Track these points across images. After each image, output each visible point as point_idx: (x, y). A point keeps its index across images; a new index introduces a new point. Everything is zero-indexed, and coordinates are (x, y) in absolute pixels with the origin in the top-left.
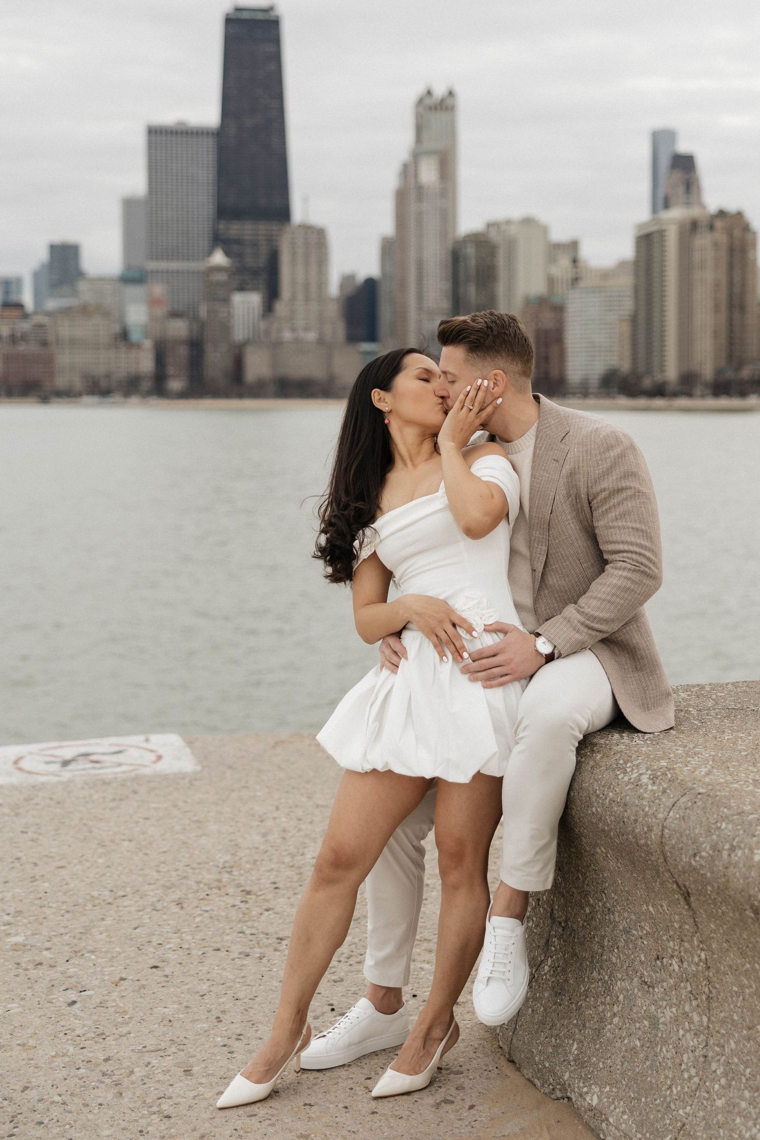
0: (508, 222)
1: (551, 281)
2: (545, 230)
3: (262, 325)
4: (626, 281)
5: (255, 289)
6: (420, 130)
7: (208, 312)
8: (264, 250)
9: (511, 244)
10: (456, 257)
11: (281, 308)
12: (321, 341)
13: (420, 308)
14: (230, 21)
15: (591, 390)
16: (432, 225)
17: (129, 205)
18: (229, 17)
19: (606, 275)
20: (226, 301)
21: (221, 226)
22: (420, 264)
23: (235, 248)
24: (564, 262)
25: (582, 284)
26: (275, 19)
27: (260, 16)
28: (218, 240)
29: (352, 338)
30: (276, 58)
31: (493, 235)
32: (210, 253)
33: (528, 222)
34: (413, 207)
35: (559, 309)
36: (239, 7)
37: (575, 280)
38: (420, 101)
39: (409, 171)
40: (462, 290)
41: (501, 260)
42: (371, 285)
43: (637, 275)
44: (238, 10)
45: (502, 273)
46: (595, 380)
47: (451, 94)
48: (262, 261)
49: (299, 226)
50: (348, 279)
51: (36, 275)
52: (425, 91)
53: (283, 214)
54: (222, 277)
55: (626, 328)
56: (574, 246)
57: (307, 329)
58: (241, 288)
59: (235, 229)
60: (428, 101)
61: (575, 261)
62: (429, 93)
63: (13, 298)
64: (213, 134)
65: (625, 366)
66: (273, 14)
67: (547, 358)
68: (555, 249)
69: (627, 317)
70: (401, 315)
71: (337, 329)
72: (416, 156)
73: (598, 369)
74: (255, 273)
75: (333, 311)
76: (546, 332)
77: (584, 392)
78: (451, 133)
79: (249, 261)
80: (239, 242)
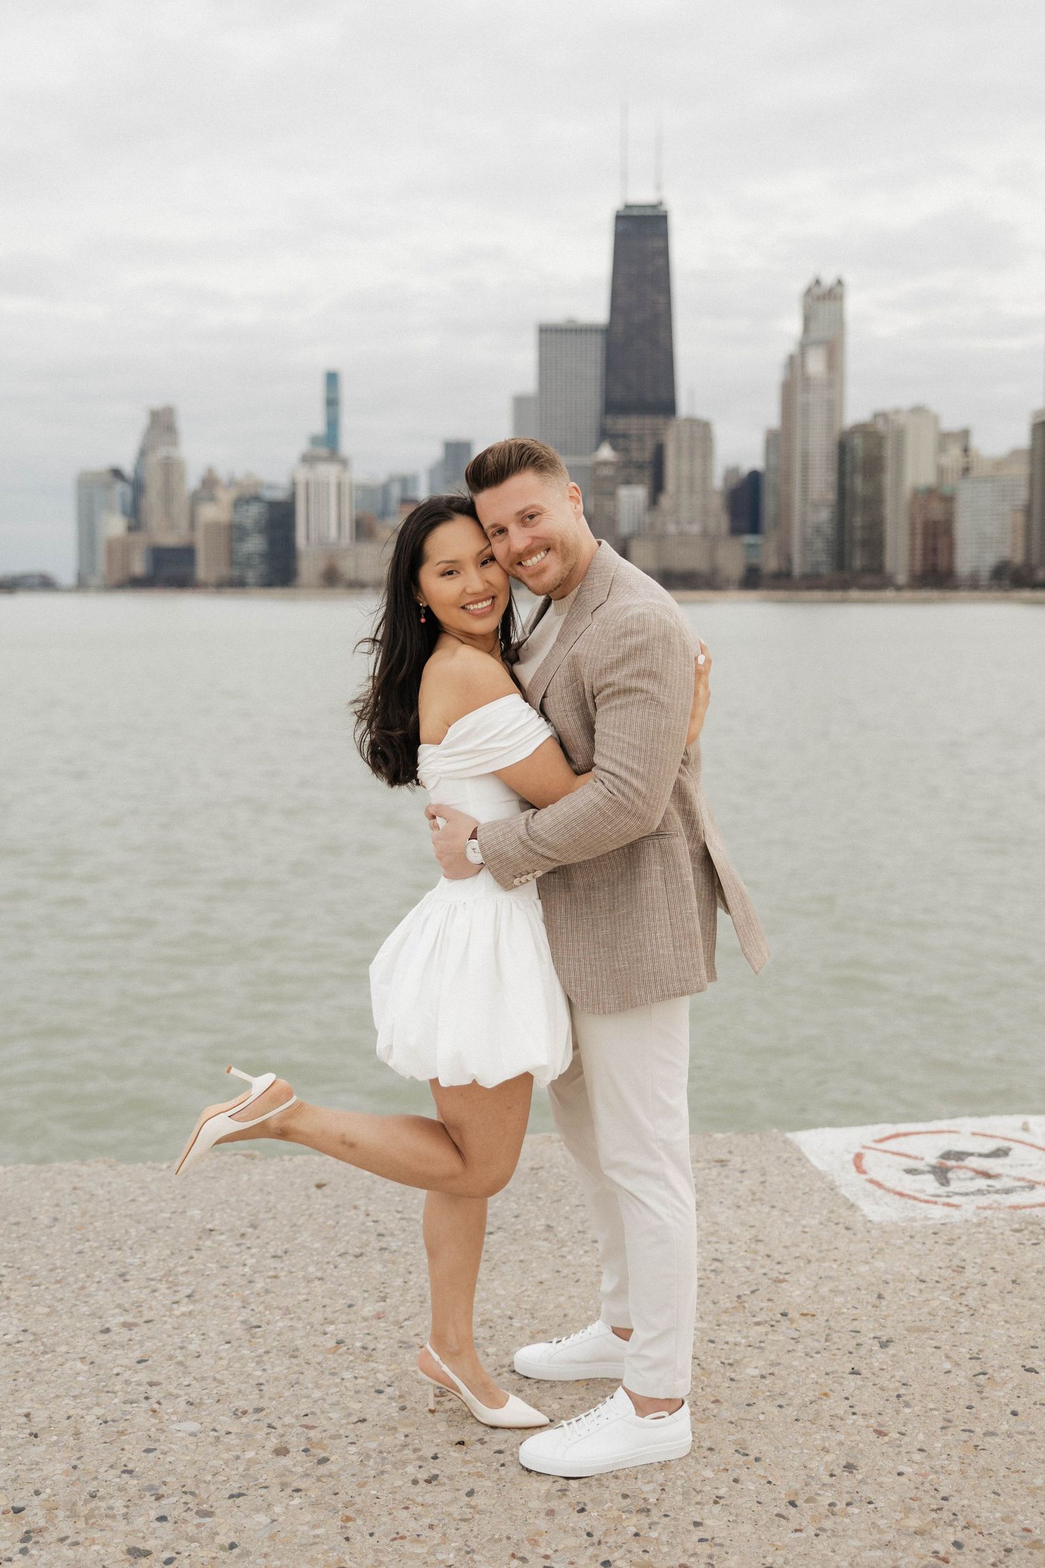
0: (897, 412)
1: (941, 471)
2: (936, 419)
3: (647, 519)
4: (1021, 471)
5: (640, 482)
6: (807, 320)
7: (596, 506)
8: (649, 445)
9: (900, 435)
10: (843, 448)
11: (666, 501)
12: (705, 534)
13: (805, 499)
14: (619, 218)
15: (982, 583)
16: (818, 417)
17: (520, 402)
18: (620, 214)
19: (999, 464)
20: (612, 495)
21: (609, 421)
22: (805, 456)
23: (621, 442)
24: (955, 451)
25: (974, 473)
26: (664, 214)
27: (649, 212)
28: (605, 435)
29: (735, 531)
30: (665, 253)
31: (881, 426)
32: (597, 448)
33: (918, 410)
34: (800, 398)
35: (949, 500)
36: (630, 204)
37: (966, 470)
38: (809, 292)
39: (795, 364)
40: (848, 482)
41: (889, 451)
42: (755, 478)
43: (1032, 463)
44: (627, 207)
45: (890, 464)
46: (985, 572)
47: (840, 283)
48: (647, 455)
49: (686, 420)
50: (731, 472)
51: (432, 472)
52: (814, 282)
53: (668, 407)
54: (607, 472)
55: (1020, 519)
56: (965, 434)
57: (690, 522)
58: (628, 482)
59: (622, 424)
60: (817, 291)
61: (966, 450)
62: (818, 282)
63: (411, 494)
64: (602, 331)
65: (1018, 558)
66: (663, 208)
67: (935, 550)
68: (945, 439)
69: (1021, 508)
70: (785, 507)
71: (721, 521)
72: (804, 346)
73: (989, 560)
74: (640, 466)
75: (717, 504)
76: (935, 523)
77: (974, 584)
78: (839, 322)
79: (636, 455)
80: (625, 436)
